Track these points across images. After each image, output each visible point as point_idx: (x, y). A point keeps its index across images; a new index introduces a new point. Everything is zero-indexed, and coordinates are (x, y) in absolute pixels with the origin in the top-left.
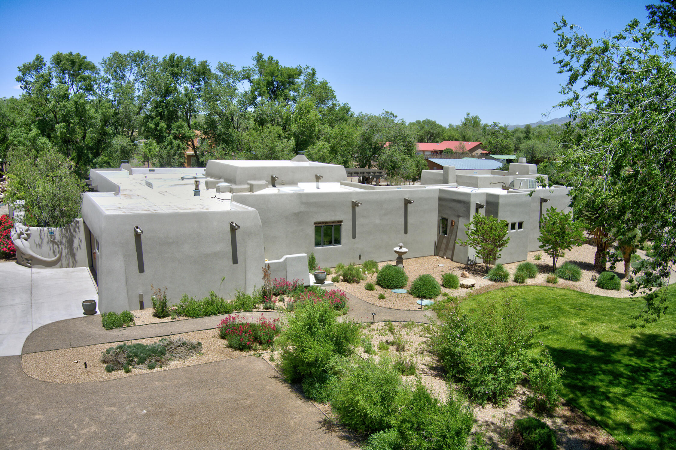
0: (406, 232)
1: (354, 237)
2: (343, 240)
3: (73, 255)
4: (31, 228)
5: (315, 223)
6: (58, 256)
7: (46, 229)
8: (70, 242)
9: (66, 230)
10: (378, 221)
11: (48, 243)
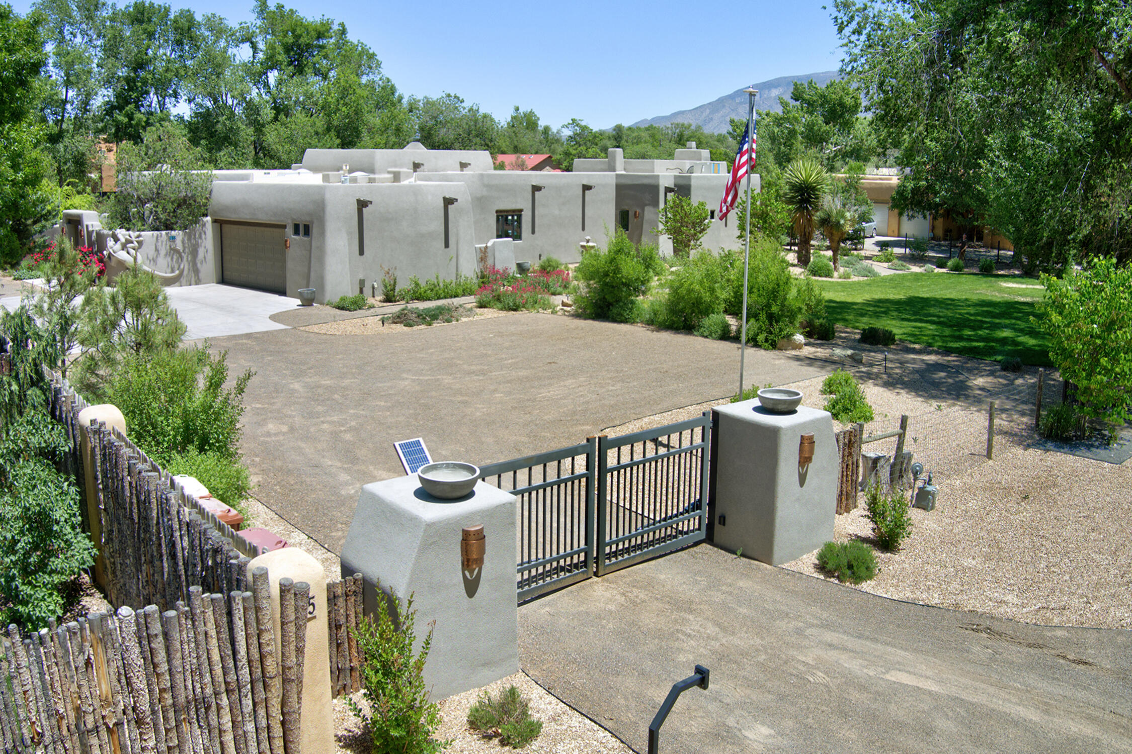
0: (583, 229)
1: (533, 232)
2: (524, 235)
3: (196, 271)
4: (143, 233)
5: (497, 212)
6: (177, 272)
7: (164, 233)
8: (194, 253)
9: (189, 235)
10: (557, 212)
11: (166, 255)
